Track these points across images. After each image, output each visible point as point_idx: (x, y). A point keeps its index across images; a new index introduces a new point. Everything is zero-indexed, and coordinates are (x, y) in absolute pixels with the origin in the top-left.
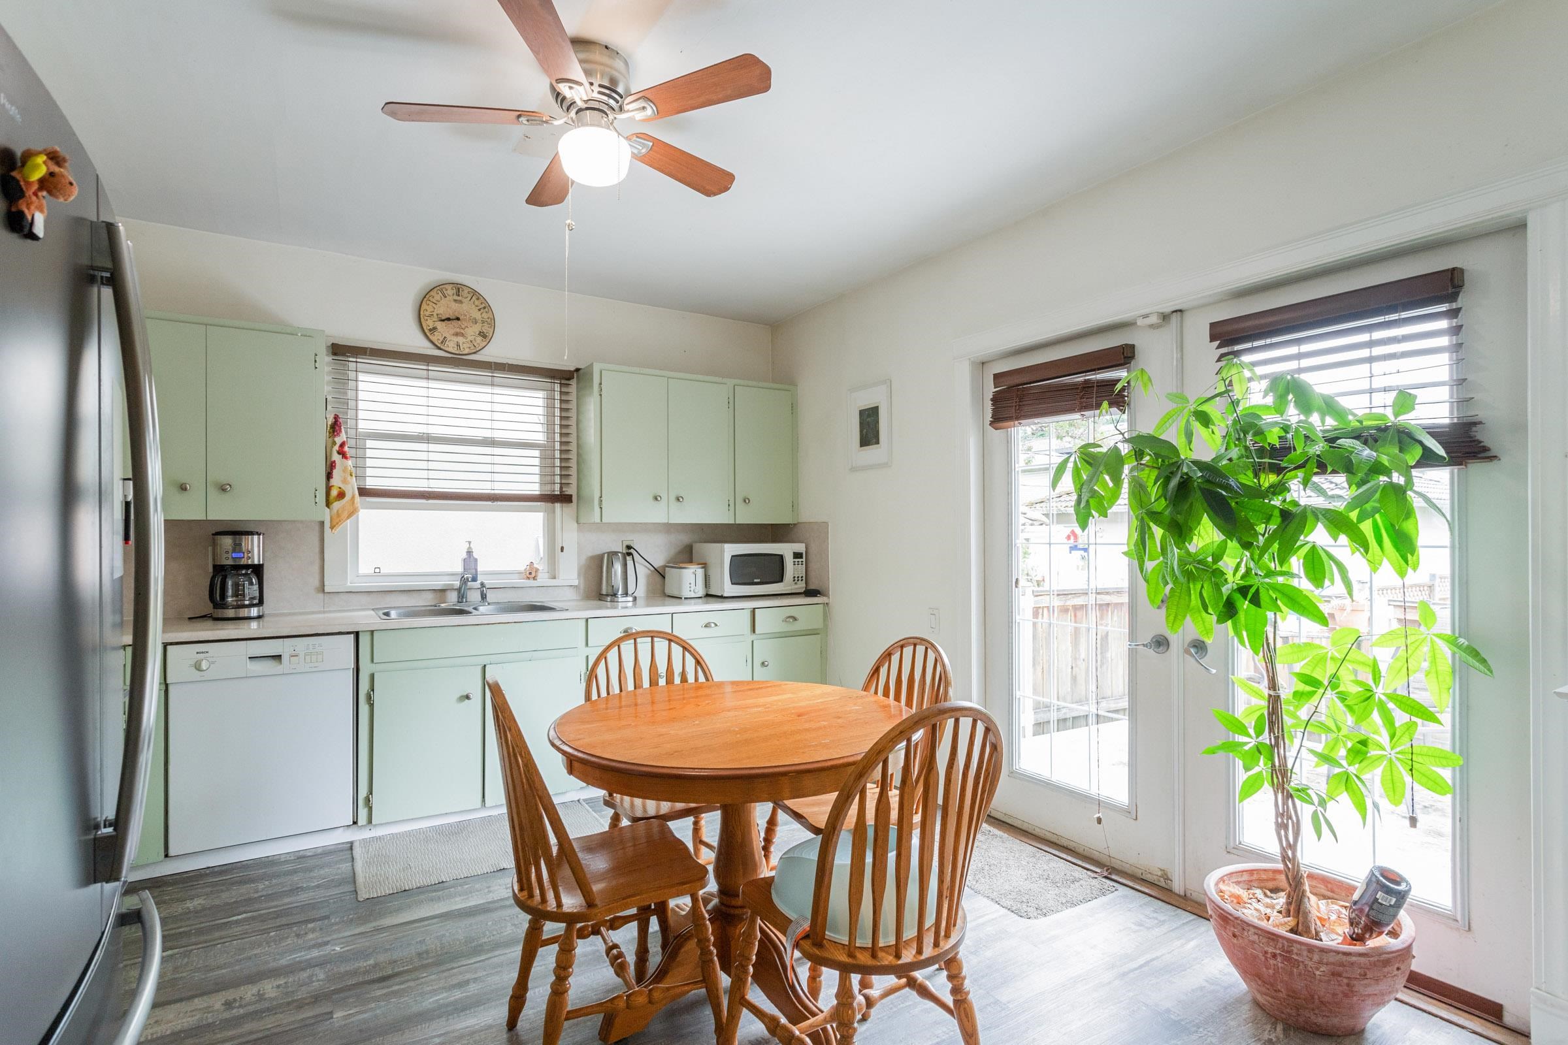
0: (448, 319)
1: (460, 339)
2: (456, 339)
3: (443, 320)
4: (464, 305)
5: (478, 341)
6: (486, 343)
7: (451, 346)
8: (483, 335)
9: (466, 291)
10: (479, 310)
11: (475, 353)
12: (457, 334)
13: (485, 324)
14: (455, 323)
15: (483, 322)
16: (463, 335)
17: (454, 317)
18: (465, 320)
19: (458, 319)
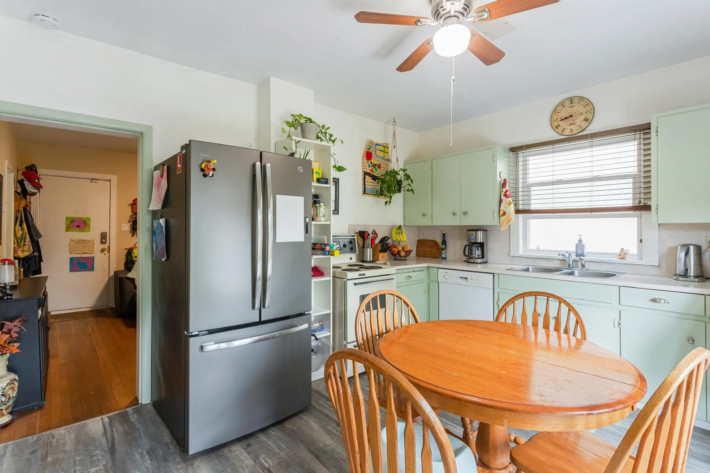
0: (566, 118)
1: (573, 127)
2: (570, 127)
3: (562, 120)
4: (575, 107)
5: (583, 125)
6: (588, 124)
7: (568, 132)
8: (586, 120)
9: (576, 100)
10: (584, 107)
11: (581, 131)
12: (571, 124)
13: (588, 113)
14: (570, 119)
15: (586, 112)
16: (574, 124)
17: (569, 116)
18: (576, 115)
19: (571, 116)
